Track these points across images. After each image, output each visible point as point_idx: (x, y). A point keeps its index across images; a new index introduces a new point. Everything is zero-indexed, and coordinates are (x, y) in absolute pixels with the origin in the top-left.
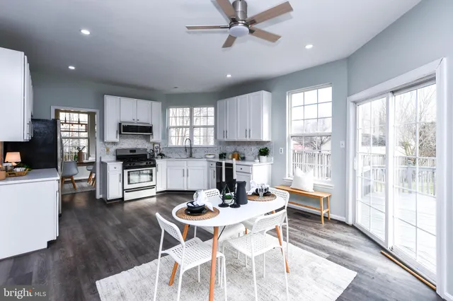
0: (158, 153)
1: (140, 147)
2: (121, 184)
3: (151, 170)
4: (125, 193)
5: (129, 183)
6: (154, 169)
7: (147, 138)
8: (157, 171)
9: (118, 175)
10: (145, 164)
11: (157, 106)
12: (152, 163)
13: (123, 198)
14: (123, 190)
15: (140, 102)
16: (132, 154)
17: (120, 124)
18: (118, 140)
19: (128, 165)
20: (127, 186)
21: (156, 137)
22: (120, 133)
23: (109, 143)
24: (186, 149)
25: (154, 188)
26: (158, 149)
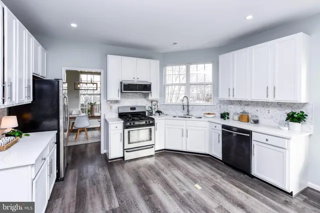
0: (156, 110)
1: (139, 104)
2: (122, 143)
3: (150, 129)
4: (125, 152)
5: (129, 143)
6: (153, 127)
7: (146, 96)
8: (155, 129)
9: (119, 135)
10: (144, 123)
11: (155, 64)
12: (151, 122)
13: (123, 158)
14: (124, 150)
15: (139, 60)
16: (132, 111)
17: (121, 83)
18: (119, 99)
19: (128, 124)
20: (127, 146)
21: (154, 94)
22: (121, 92)
23: (111, 102)
24: (184, 108)
25: (153, 147)
26: (156, 107)
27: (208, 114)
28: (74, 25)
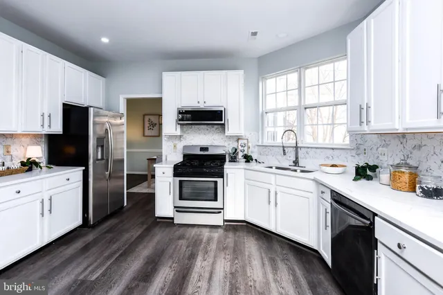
3: (216, 182)
4: (175, 212)
5: (181, 199)
6: (219, 180)
8: (225, 184)
13: (173, 219)
14: (174, 207)
15: (208, 74)
18: (177, 133)
19: (180, 170)
20: (178, 203)
24: (284, 151)
25: (220, 212)
26: (246, 149)
27: (333, 166)
28: (105, 40)
